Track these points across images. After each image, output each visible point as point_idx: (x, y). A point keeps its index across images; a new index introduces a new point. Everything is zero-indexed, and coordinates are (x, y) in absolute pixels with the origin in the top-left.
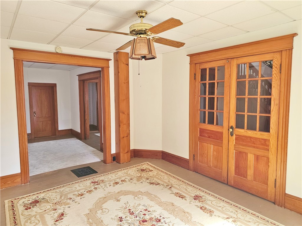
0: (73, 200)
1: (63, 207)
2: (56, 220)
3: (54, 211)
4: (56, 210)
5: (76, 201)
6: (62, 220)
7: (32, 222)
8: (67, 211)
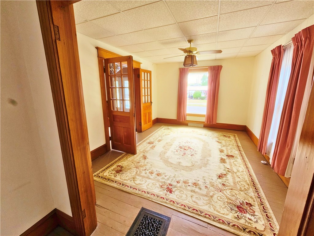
0: (205, 184)
1: (216, 182)
2: (226, 176)
3: (225, 184)
4: (223, 184)
5: (203, 181)
6: (222, 173)
7: (243, 186)
8: (215, 178)
